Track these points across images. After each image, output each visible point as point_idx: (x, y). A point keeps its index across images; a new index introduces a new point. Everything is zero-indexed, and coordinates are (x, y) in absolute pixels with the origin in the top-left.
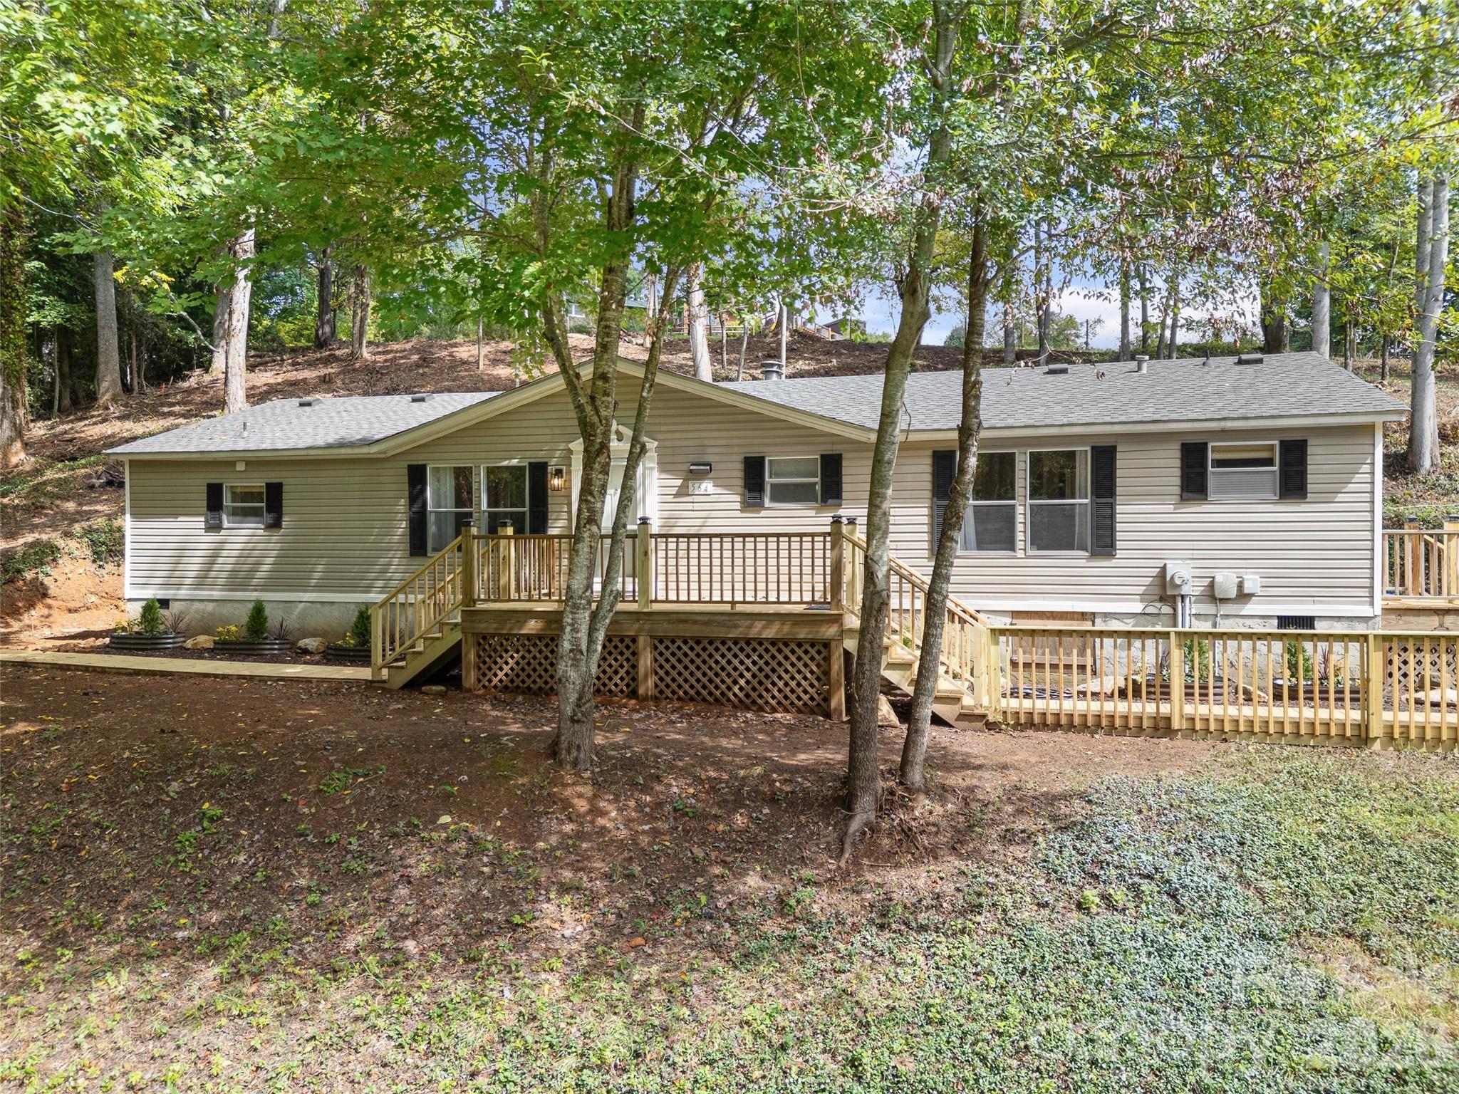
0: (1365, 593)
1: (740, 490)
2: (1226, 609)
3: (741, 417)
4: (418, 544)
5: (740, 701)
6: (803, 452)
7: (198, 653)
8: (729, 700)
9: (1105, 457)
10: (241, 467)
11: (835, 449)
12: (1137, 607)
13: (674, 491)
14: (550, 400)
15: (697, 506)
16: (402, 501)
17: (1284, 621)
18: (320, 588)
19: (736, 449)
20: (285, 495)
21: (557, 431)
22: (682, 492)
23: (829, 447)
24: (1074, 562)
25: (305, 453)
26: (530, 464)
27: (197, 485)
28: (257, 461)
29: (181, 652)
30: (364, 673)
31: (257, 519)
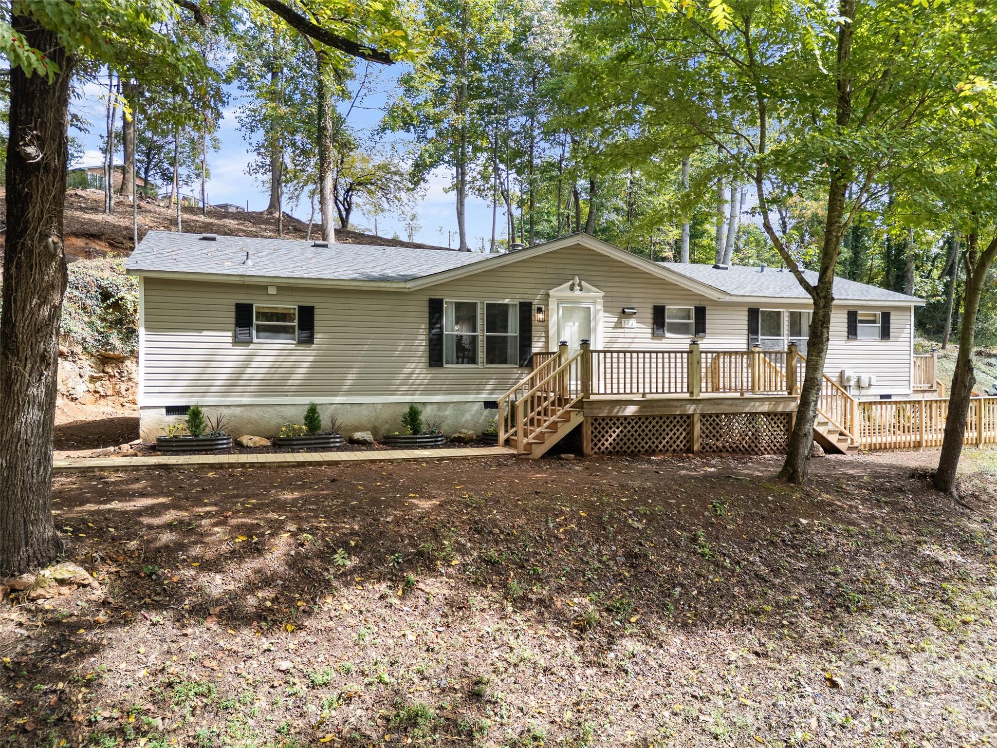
0: (907, 383)
1: (651, 326)
2: (863, 392)
3: (653, 281)
4: (435, 359)
5: (746, 450)
6: (685, 305)
8: (740, 450)
10: (272, 291)
11: (703, 304)
13: (613, 325)
14: (536, 260)
15: (627, 335)
16: (423, 326)
17: (882, 397)
18: (350, 392)
19: (649, 301)
20: (316, 317)
21: (539, 281)
22: (618, 325)
23: (698, 302)
25: (347, 283)
26: (520, 303)
27: (227, 304)
28: (287, 288)
31: (289, 336)
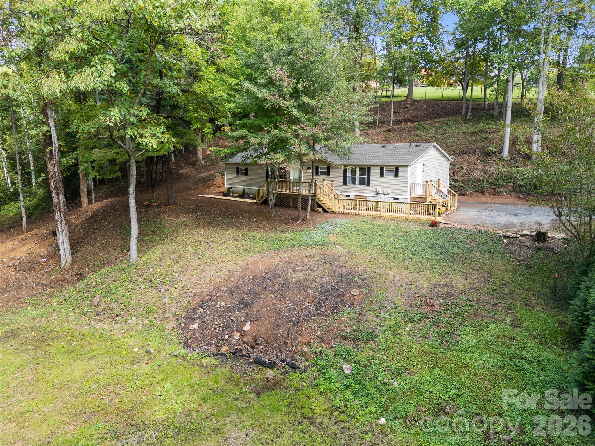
1: (315, 172)
2: (386, 196)
6: (324, 166)
7: (235, 197)
9: (369, 169)
10: (241, 165)
11: (329, 165)
12: (373, 195)
17: (394, 198)
20: (248, 170)
22: (306, 172)
24: (364, 187)
27: (235, 167)
28: (244, 164)
29: (233, 197)
30: (255, 201)
31: (244, 174)
